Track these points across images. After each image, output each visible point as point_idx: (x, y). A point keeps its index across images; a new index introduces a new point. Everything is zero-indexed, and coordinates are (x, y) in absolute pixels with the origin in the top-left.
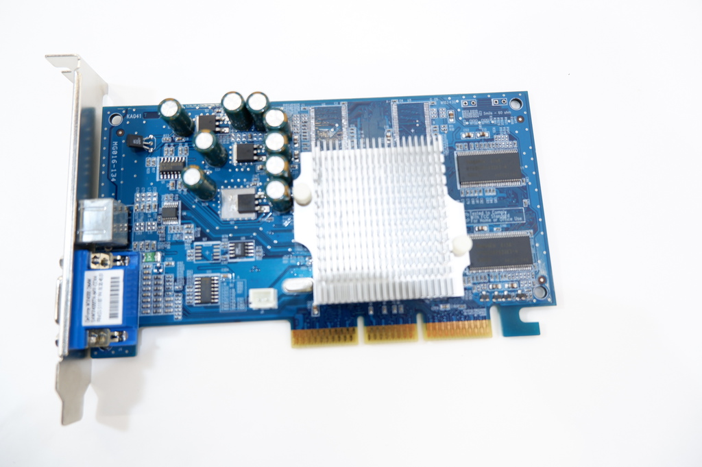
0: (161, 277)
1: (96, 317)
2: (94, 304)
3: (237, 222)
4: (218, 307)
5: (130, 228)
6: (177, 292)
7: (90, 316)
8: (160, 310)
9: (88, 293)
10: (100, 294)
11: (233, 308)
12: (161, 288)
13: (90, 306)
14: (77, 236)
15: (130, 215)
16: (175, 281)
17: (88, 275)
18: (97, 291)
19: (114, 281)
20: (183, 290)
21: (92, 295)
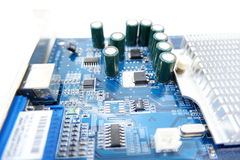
0: (79, 125)
1: (18, 152)
2: (19, 139)
3: (134, 89)
4: (125, 150)
5: (60, 93)
6: (91, 137)
7: (12, 152)
8: (75, 154)
9: (17, 130)
10: (27, 131)
11: (139, 150)
12: (78, 134)
13: (15, 142)
14: (22, 84)
15: (61, 85)
16: (90, 128)
17: (22, 115)
18: (26, 128)
19: (43, 119)
20: (96, 136)
21: (20, 131)
